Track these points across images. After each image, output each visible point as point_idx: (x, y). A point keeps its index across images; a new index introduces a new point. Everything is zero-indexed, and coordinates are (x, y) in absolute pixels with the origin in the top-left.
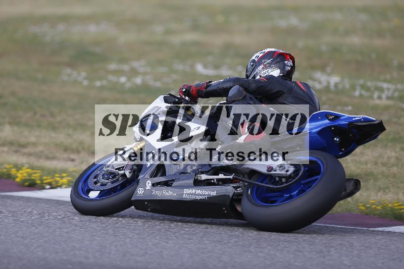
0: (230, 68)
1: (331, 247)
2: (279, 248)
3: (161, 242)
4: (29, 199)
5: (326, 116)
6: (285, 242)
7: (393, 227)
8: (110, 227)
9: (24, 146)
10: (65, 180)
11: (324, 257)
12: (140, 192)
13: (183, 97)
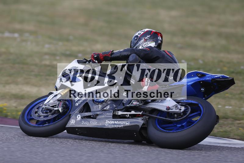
5: (196, 74)
12: (73, 122)
13: (94, 60)
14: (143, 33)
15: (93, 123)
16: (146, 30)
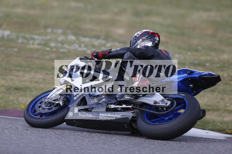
5: (185, 71)
12: (71, 115)
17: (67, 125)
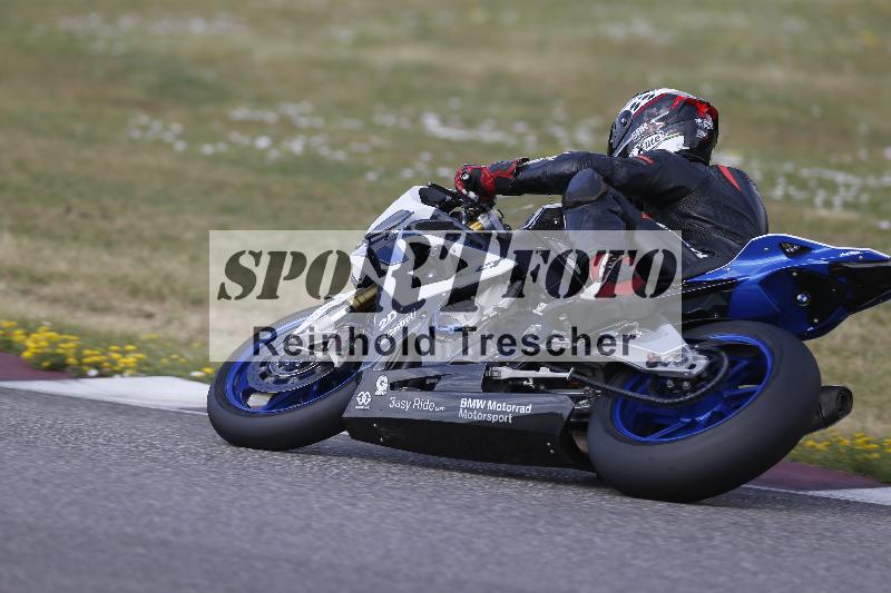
0: (499, 127)
1: (714, 530)
2: (601, 527)
3: (340, 504)
4: (51, 399)
5: (780, 245)
6: (612, 513)
7: (853, 491)
8: (227, 465)
9: (42, 281)
10: (130, 360)
11: (699, 550)
12: (364, 400)
13: (464, 191)
14: (646, 101)
15: (422, 405)
16: (657, 93)
17: (353, 438)
